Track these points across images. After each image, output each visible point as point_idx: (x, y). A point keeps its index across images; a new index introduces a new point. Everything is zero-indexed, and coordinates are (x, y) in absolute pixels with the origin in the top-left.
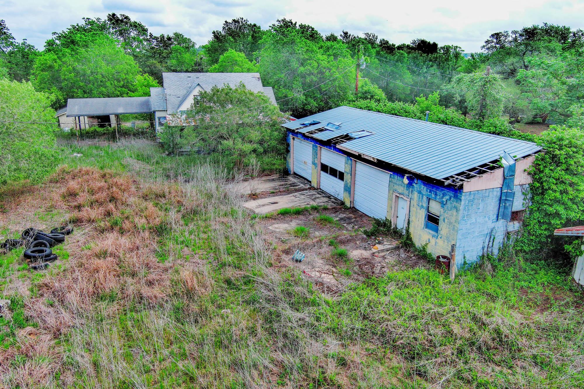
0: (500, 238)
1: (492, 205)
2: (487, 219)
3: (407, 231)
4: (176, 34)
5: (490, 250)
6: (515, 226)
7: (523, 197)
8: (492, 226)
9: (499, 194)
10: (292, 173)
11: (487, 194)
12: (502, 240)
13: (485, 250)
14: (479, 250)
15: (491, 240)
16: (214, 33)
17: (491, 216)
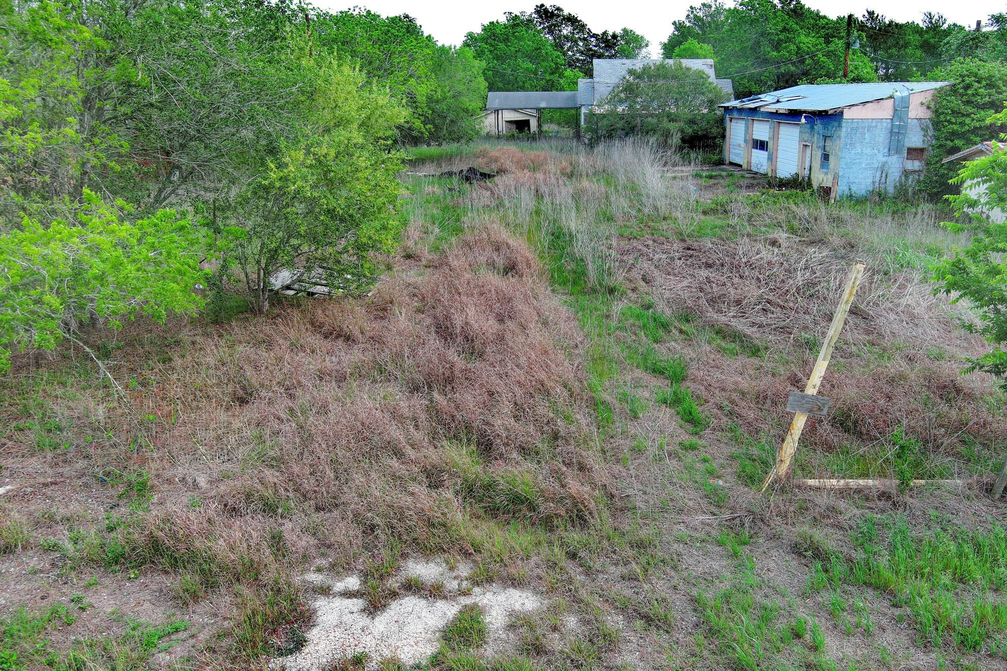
0: (895, 175)
1: (882, 137)
2: (876, 151)
3: (809, 178)
4: (625, 30)
5: (883, 186)
6: (916, 165)
7: (922, 133)
8: (884, 159)
9: (889, 126)
10: (727, 162)
11: (874, 124)
12: (897, 179)
13: (877, 185)
14: (868, 184)
15: (884, 175)
16: (674, 23)
17: (881, 149)
